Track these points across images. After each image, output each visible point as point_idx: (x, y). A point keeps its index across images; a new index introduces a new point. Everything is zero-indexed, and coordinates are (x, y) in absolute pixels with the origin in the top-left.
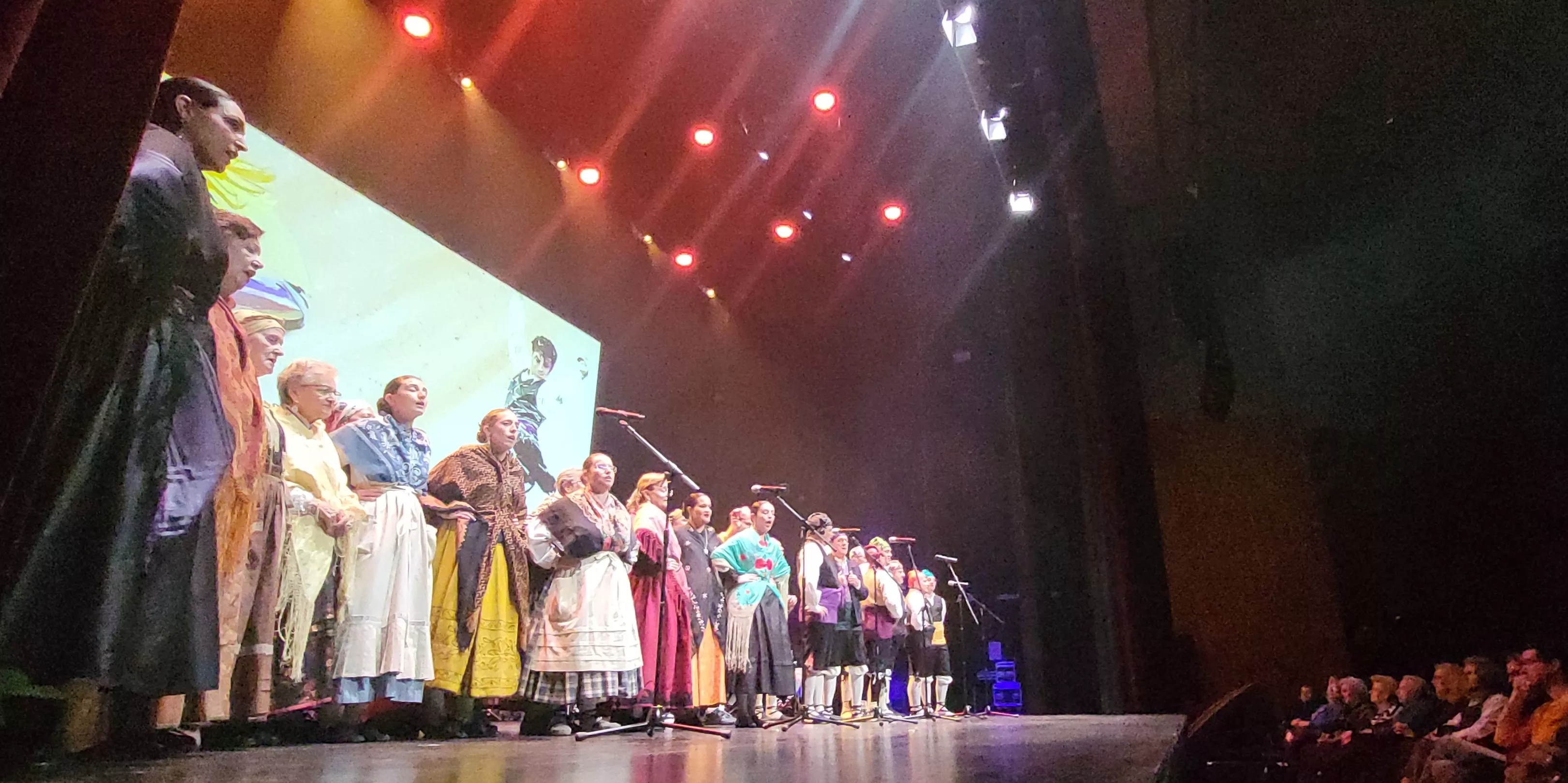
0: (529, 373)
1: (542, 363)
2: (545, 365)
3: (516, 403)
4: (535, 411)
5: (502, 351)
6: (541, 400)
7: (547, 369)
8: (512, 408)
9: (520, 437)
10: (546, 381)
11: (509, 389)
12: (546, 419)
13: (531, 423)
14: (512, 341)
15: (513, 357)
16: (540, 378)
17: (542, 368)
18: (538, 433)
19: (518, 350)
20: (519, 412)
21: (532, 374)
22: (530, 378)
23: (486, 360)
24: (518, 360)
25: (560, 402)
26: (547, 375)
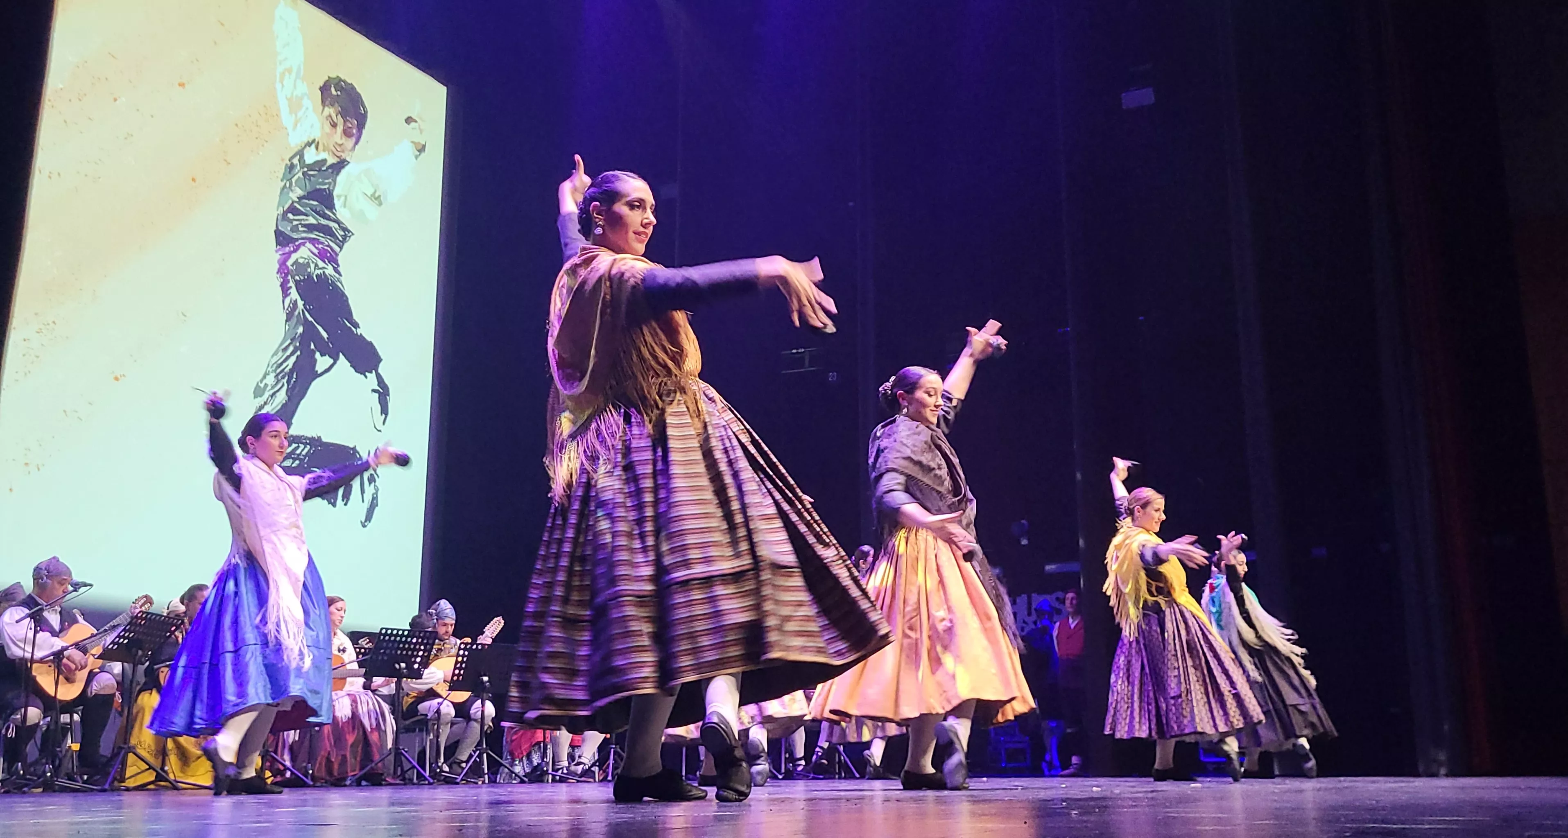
0: (317, 148)
1: (340, 128)
2: (347, 133)
3: (296, 205)
4: (334, 221)
5: (265, 106)
6: (343, 198)
7: (349, 139)
8: (290, 216)
9: (309, 270)
10: (349, 162)
11: (282, 180)
12: (353, 234)
13: (327, 243)
14: (283, 86)
15: (287, 119)
16: (337, 157)
17: (341, 138)
18: (340, 262)
19: (295, 105)
20: (303, 222)
21: (324, 151)
22: (319, 158)
23: (237, 125)
24: (296, 125)
25: (377, 202)
26: (351, 151)
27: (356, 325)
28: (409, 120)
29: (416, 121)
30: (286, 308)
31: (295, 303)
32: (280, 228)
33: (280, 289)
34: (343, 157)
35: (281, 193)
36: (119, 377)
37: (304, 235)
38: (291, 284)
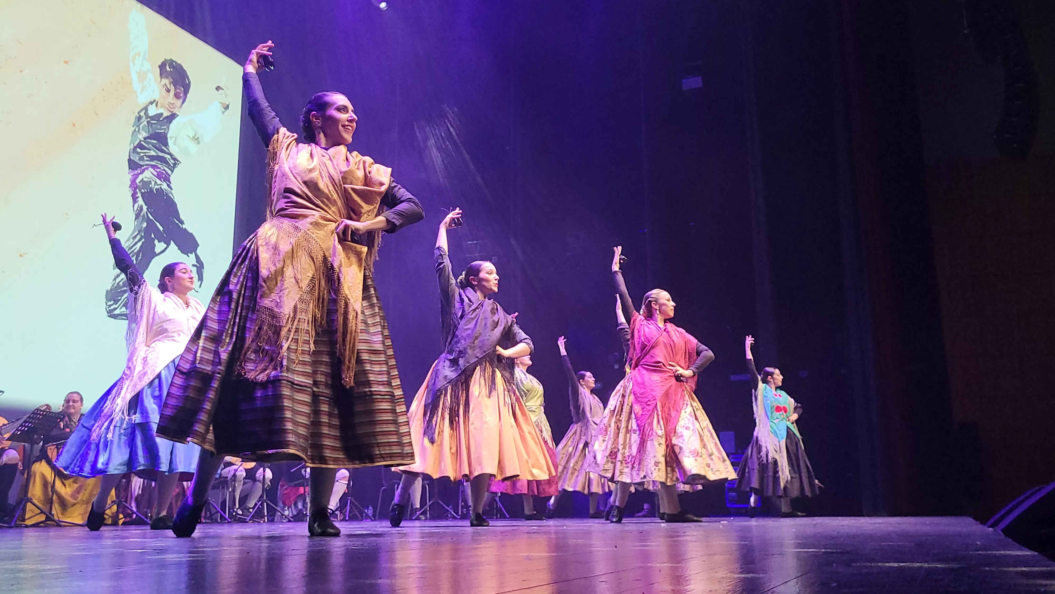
0: (157, 106)
1: (172, 93)
2: (177, 96)
3: (142, 143)
4: (168, 154)
5: (122, 78)
6: (174, 139)
7: (178, 100)
8: (138, 150)
9: (151, 186)
10: (178, 115)
11: (133, 126)
12: (180, 163)
13: (163, 168)
14: (134, 64)
15: (137, 86)
16: (170, 111)
17: (173, 100)
18: (171, 181)
19: (142, 77)
20: (147, 154)
21: (161, 107)
22: (158, 112)
23: (103, 90)
24: (143, 90)
25: (196, 141)
26: (179, 108)
27: (182, 223)
28: (218, 88)
29: (223, 89)
30: (135, 210)
31: (141, 207)
32: (131, 158)
33: (131, 198)
34: (173, 112)
35: (132, 134)
36: (23, 254)
37: (148, 163)
38: (139, 195)
